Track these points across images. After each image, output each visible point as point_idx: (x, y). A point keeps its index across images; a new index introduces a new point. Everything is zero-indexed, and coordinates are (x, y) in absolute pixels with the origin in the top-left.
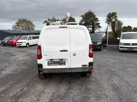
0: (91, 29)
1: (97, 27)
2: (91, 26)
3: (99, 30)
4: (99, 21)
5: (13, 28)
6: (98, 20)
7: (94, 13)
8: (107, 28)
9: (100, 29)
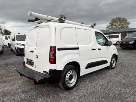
5: (107, 28)
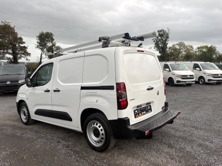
0: (11, 56)
1: (22, 53)
2: (10, 51)
3: (27, 60)
4: (24, 43)
6: (24, 41)
7: (15, 29)
8: (41, 56)
9: (28, 57)
